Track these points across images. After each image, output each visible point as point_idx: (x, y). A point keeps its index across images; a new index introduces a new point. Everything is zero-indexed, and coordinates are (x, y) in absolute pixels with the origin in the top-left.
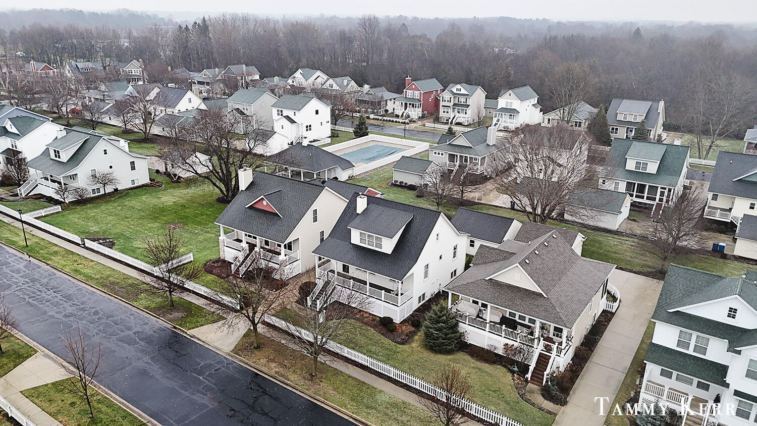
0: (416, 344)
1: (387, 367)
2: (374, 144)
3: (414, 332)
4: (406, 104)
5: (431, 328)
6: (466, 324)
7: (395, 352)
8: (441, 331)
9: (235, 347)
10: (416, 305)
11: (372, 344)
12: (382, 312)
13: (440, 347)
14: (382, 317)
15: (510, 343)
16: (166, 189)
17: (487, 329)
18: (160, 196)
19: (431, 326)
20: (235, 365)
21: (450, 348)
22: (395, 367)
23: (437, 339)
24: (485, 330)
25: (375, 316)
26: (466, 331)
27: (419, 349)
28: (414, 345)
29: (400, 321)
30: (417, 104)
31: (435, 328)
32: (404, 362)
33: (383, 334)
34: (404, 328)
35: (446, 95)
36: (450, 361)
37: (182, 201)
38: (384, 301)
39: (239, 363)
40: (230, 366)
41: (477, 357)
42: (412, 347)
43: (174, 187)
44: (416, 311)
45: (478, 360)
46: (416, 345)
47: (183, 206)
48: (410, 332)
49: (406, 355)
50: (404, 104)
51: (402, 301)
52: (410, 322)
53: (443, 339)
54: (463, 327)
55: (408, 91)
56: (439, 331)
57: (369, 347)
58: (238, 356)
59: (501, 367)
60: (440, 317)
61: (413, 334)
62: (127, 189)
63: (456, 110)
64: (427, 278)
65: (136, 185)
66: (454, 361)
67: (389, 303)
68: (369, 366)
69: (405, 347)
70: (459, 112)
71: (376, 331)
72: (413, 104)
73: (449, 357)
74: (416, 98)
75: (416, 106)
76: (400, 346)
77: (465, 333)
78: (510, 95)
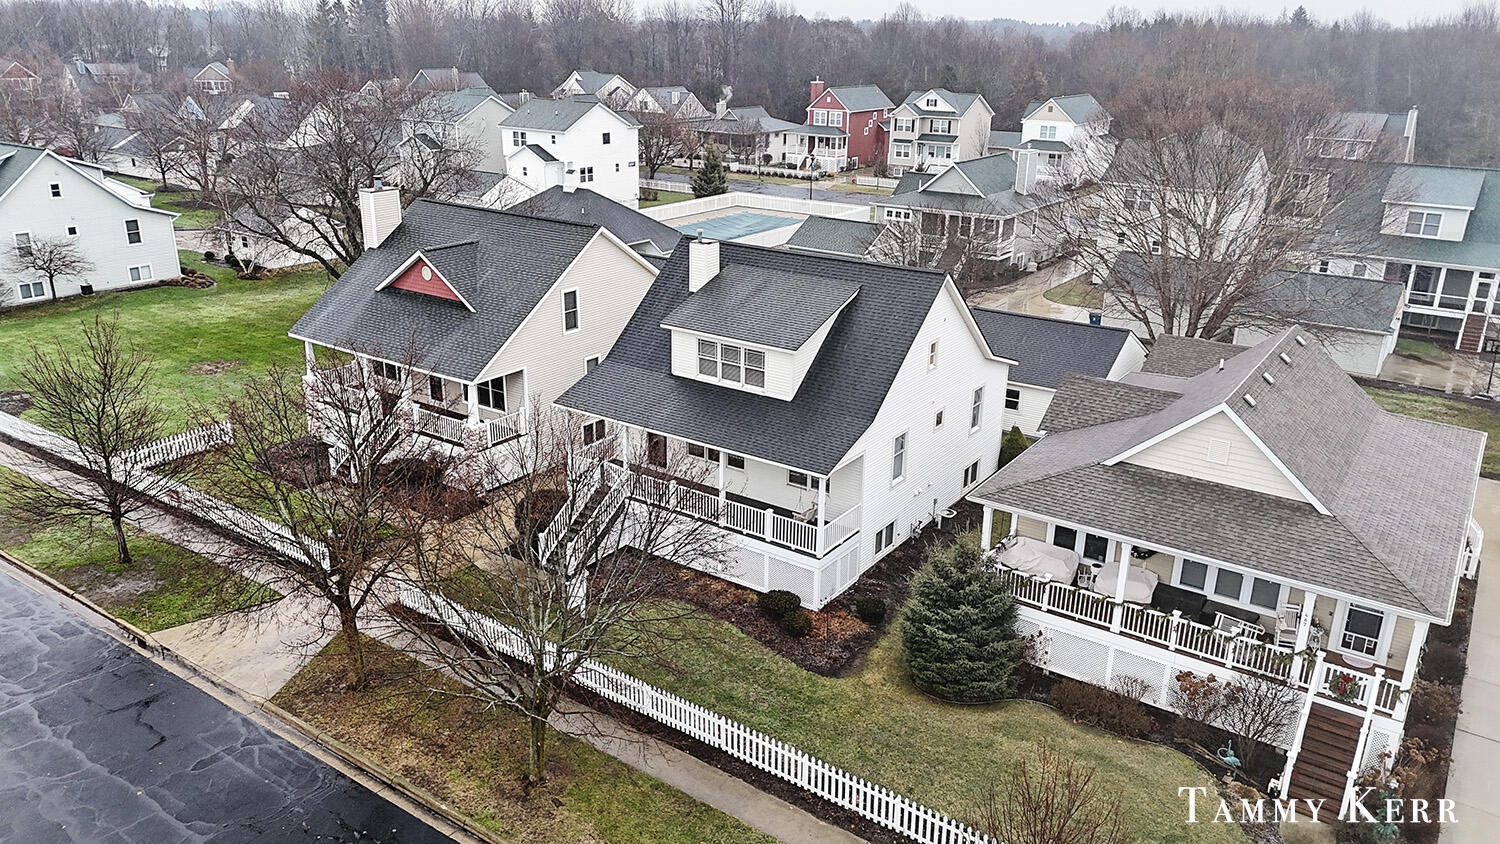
0: (877, 673)
1: (787, 752)
2: (739, 212)
3: (867, 637)
4: (812, 139)
5: (929, 621)
6: (1039, 608)
7: (810, 701)
8: (963, 629)
9: (288, 687)
10: (868, 557)
11: (732, 674)
12: (766, 575)
13: (958, 682)
14: (765, 590)
15: (1201, 669)
16: (218, 293)
17: (1116, 626)
18: (200, 305)
19: (929, 614)
20: (273, 745)
21: (993, 686)
22: (812, 753)
23: (951, 657)
24: (1108, 629)
25: (745, 588)
26: (1041, 633)
27: (888, 690)
28: (871, 677)
29: (825, 602)
30: (837, 137)
31: (944, 621)
32: (839, 734)
33: (769, 644)
34: (835, 624)
35: (904, 115)
36: (995, 729)
37: (253, 315)
38: (772, 543)
39: (287, 737)
40: (256, 748)
41: (1082, 716)
42: (865, 685)
43: (241, 289)
44: (867, 574)
45: (1090, 727)
46: (878, 677)
47: (250, 325)
48: (857, 638)
49: (844, 710)
50: (807, 141)
51: (826, 545)
52: (854, 608)
53: (971, 659)
54: (1032, 619)
55: (816, 110)
56: (955, 630)
57: (726, 685)
58: (289, 716)
59: (1172, 751)
60: (958, 585)
61: (863, 643)
62: (118, 291)
63: (926, 150)
64: (900, 478)
65: (142, 282)
66: (1007, 729)
67: (789, 548)
68: (724, 748)
69: (844, 684)
70: (932, 154)
71: (748, 634)
72: (828, 139)
73: (992, 717)
74: (835, 125)
75: (834, 144)
76: (827, 681)
77: (1038, 640)
78: (1051, 109)
